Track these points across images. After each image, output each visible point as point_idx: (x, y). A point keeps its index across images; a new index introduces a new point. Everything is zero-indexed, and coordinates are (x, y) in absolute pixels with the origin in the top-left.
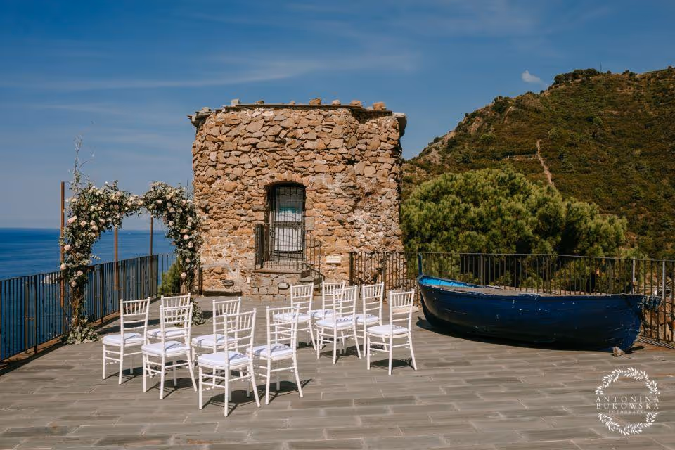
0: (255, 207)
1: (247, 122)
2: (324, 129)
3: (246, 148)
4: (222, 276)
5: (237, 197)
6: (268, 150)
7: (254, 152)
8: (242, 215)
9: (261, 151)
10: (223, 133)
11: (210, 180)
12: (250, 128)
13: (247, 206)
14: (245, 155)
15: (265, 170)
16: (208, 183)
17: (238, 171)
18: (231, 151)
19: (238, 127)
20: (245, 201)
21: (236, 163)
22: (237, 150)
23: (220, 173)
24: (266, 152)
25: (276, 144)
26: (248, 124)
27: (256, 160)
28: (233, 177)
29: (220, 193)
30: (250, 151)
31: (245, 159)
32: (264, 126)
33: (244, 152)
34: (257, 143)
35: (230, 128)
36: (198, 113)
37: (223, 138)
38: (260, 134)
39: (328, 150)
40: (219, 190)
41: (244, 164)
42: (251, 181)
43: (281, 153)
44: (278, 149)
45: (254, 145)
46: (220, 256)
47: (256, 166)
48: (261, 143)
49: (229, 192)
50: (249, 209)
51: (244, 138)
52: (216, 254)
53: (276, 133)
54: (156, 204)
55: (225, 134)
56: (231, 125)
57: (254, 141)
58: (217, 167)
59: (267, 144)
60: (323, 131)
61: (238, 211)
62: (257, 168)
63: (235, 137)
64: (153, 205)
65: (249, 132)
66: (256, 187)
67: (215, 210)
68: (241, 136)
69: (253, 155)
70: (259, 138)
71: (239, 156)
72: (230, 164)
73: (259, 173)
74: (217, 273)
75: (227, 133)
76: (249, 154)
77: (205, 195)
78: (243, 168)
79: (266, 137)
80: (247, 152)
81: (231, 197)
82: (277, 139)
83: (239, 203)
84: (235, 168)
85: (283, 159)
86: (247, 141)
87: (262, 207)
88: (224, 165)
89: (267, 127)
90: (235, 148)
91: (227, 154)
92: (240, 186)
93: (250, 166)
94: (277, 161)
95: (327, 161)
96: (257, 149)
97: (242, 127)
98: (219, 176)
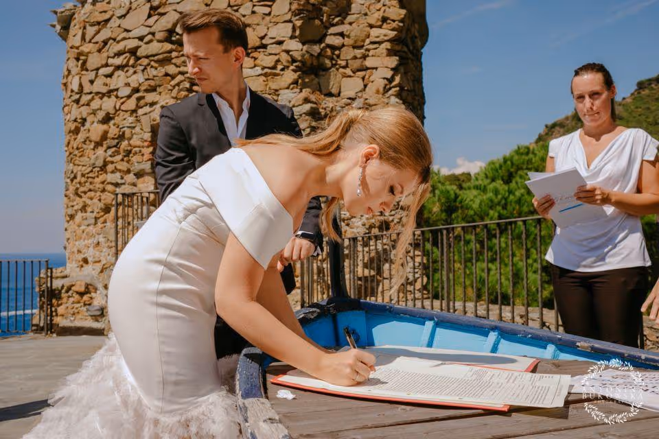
0: (137, 167)
1: (123, 12)
2: (256, 9)
3: (118, 61)
4: (86, 298)
5: (110, 152)
6: (156, 58)
7: (133, 66)
8: (117, 185)
9: (145, 61)
10: (87, 40)
11: (74, 127)
12: (126, 23)
13: (123, 166)
14: (120, 72)
15: (150, 97)
16: (73, 132)
17: (109, 104)
18: (97, 69)
19: (108, 25)
20: (119, 157)
21: (104, 90)
22: (107, 65)
23: (84, 111)
24: (153, 63)
25: (168, 46)
26: (124, 16)
27: (137, 79)
28: (101, 115)
29: (85, 146)
30: (127, 65)
31: (119, 80)
32: (150, 16)
33: (118, 68)
34: (138, 47)
35: (96, 28)
36: (56, 13)
37: (86, 48)
38: (145, 31)
39: (264, 46)
41: (117, 90)
42: (131, 119)
43: (178, 61)
44: (174, 54)
45: (133, 52)
46: (86, 261)
47: (136, 90)
48: (144, 46)
49: (98, 144)
50: (129, 171)
51: (118, 42)
52: (81, 257)
53: (169, 26)
55: (90, 42)
56: (99, 23)
57: (132, 44)
58: (82, 102)
59: (155, 47)
60: (253, 12)
61: (111, 177)
62: (137, 95)
63: (105, 43)
65: (127, 31)
66: (137, 129)
67: (79, 178)
68: (114, 40)
69: (131, 70)
70: (141, 39)
71: (110, 76)
72: (97, 93)
73: (142, 102)
74: (77, 293)
75: (93, 38)
76: (126, 69)
78: (117, 97)
79: (153, 34)
81: (100, 151)
82: (174, 39)
83: (112, 163)
84: (105, 99)
85: (182, 73)
86: (120, 47)
87: (147, 166)
88: (90, 97)
89: (156, 18)
90: (104, 62)
91: (92, 75)
92: (113, 131)
93: (127, 91)
94: (173, 77)
95: (263, 68)
96: (138, 59)
97: (114, 23)
98: (84, 117)
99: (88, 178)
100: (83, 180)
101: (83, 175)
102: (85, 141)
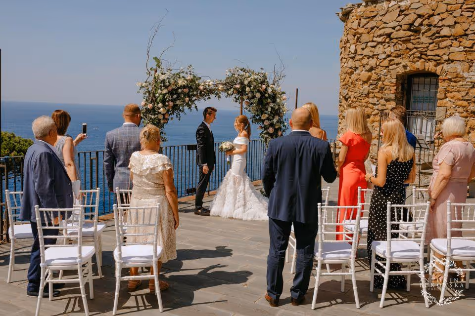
0: (387, 97)
1: (384, 12)
2: (463, 13)
3: (380, 39)
5: (371, 87)
6: (402, 39)
7: (388, 43)
8: (374, 104)
9: (395, 41)
10: (361, 26)
11: (349, 71)
12: (385, 19)
13: (379, 95)
14: (380, 45)
15: (397, 60)
16: (348, 73)
17: (373, 62)
18: (367, 43)
19: (375, 19)
20: (378, 90)
21: (371, 54)
22: (373, 41)
23: (357, 64)
24: (399, 42)
25: (410, 33)
26: (384, 15)
27: (390, 50)
28: (368, 67)
29: (357, 83)
30: (384, 42)
31: (379, 50)
32: (399, 15)
33: (379, 43)
34: (392, 33)
35: (367, 20)
36: (342, 9)
37: (361, 30)
38: (395, 24)
39: (467, 35)
40: (357, 80)
41: (378, 55)
42: (385, 71)
43: (414, 42)
44: (412, 38)
45: (389, 35)
47: (389, 56)
48: (395, 32)
49: (365, 82)
50: (382, 98)
51: (380, 29)
53: (411, 22)
54: (235, 89)
55: (363, 27)
56: (369, 18)
57: (388, 31)
58: (356, 59)
59: (401, 33)
60: (461, 15)
61: (371, 100)
62: (390, 58)
63: (372, 28)
64: (232, 90)
65: (385, 23)
66: (389, 76)
67: (352, 98)
68: (378, 27)
69: (387, 45)
70: (394, 28)
71: (374, 47)
72: (366, 56)
73: (392, 63)
75: (365, 25)
76: (383, 44)
77: (346, 84)
78: (378, 58)
79: (401, 26)
80: (381, 43)
81: (366, 86)
82: (412, 28)
83: (373, 93)
84: (371, 59)
85: (416, 48)
86: (381, 32)
87: (393, 97)
88: (361, 57)
89: (403, 16)
90: (371, 40)
91: (364, 46)
92: (374, 76)
93: (384, 56)
94: (411, 50)
95: (465, 47)
96: (391, 39)
97: (378, 18)
98: (357, 67)
99: (358, 99)
100: (355, 100)
101: (354, 97)
102: (357, 79)
